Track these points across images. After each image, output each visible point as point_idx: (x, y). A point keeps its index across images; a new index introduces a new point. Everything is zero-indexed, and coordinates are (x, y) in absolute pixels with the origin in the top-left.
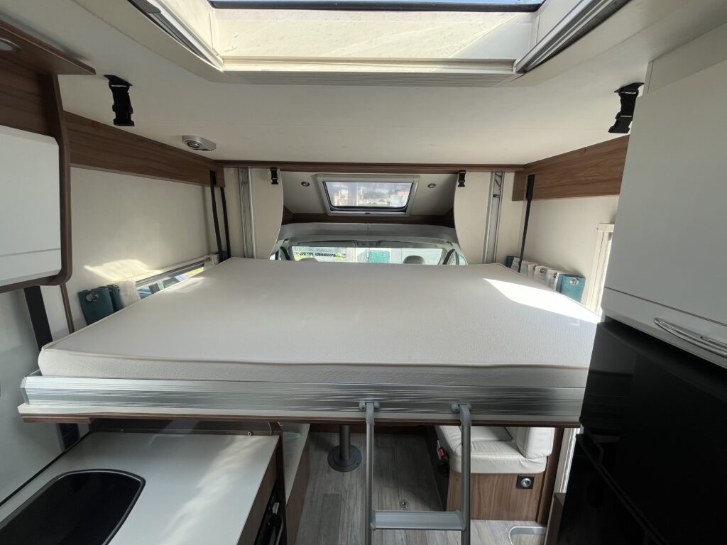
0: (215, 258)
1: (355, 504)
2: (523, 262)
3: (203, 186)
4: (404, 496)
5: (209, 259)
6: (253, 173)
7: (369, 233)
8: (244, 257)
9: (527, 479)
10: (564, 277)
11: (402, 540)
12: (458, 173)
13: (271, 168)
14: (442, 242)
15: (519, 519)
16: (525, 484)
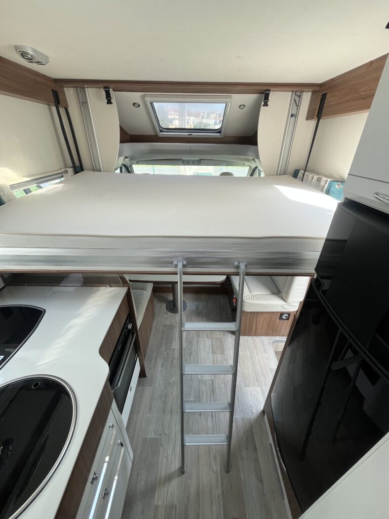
0: (71, 171)
2: (306, 173)
3: (49, 105)
5: (66, 172)
6: (90, 92)
7: (191, 152)
8: (94, 171)
9: (287, 315)
10: (333, 182)
11: (209, 345)
12: (264, 91)
13: (105, 87)
14: (248, 160)
15: (279, 335)
16: (284, 318)
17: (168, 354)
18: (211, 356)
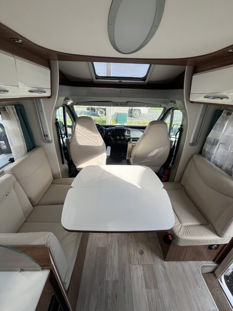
1: (115, 253)
4: (142, 247)
9: (215, 246)
11: (142, 275)
16: (213, 248)
17: (101, 290)
18: (145, 291)
